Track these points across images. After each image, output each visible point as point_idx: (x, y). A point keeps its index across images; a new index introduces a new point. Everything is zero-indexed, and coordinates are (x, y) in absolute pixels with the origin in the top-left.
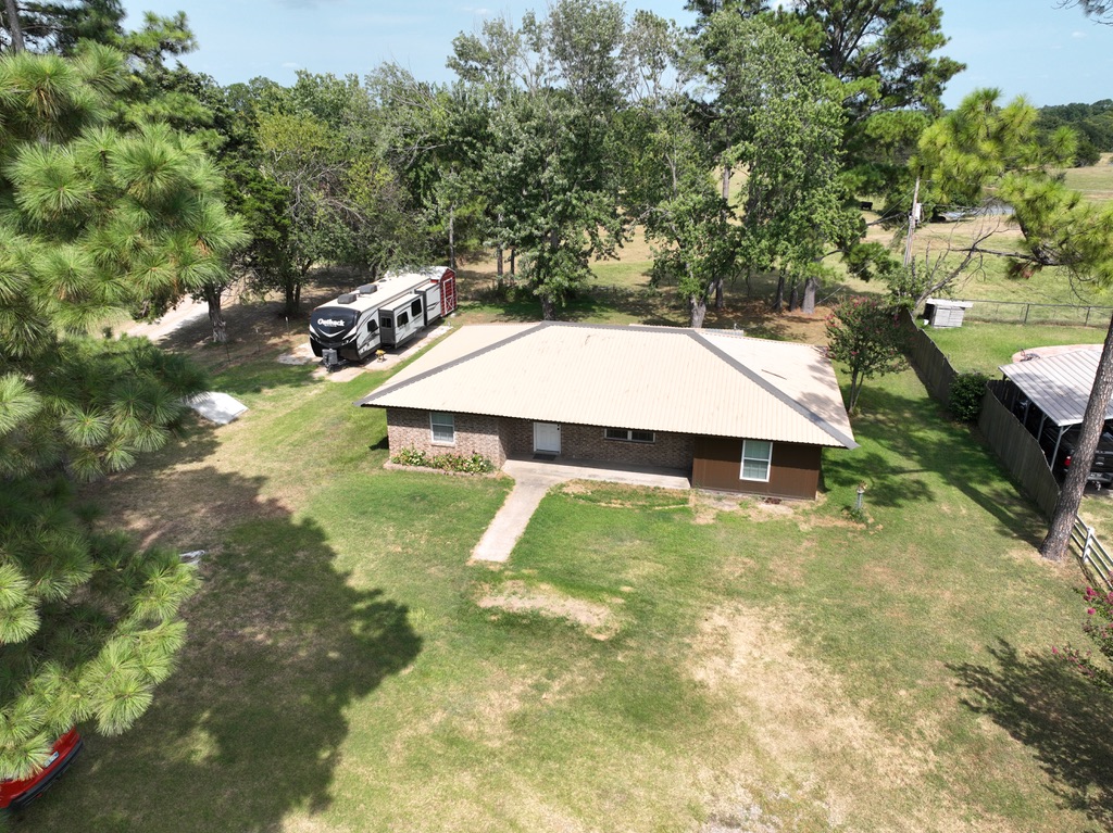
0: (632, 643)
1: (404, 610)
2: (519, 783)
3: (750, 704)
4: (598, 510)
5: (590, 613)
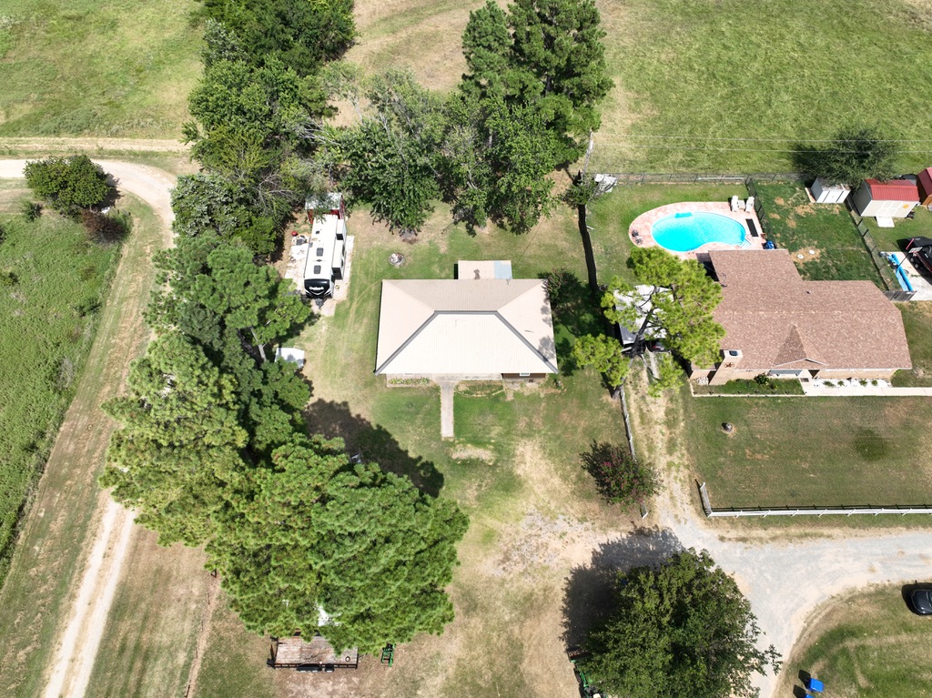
0: (499, 464)
1: (432, 464)
2: (484, 516)
3: (532, 479)
4: (475, 401)
5: (486, 455)
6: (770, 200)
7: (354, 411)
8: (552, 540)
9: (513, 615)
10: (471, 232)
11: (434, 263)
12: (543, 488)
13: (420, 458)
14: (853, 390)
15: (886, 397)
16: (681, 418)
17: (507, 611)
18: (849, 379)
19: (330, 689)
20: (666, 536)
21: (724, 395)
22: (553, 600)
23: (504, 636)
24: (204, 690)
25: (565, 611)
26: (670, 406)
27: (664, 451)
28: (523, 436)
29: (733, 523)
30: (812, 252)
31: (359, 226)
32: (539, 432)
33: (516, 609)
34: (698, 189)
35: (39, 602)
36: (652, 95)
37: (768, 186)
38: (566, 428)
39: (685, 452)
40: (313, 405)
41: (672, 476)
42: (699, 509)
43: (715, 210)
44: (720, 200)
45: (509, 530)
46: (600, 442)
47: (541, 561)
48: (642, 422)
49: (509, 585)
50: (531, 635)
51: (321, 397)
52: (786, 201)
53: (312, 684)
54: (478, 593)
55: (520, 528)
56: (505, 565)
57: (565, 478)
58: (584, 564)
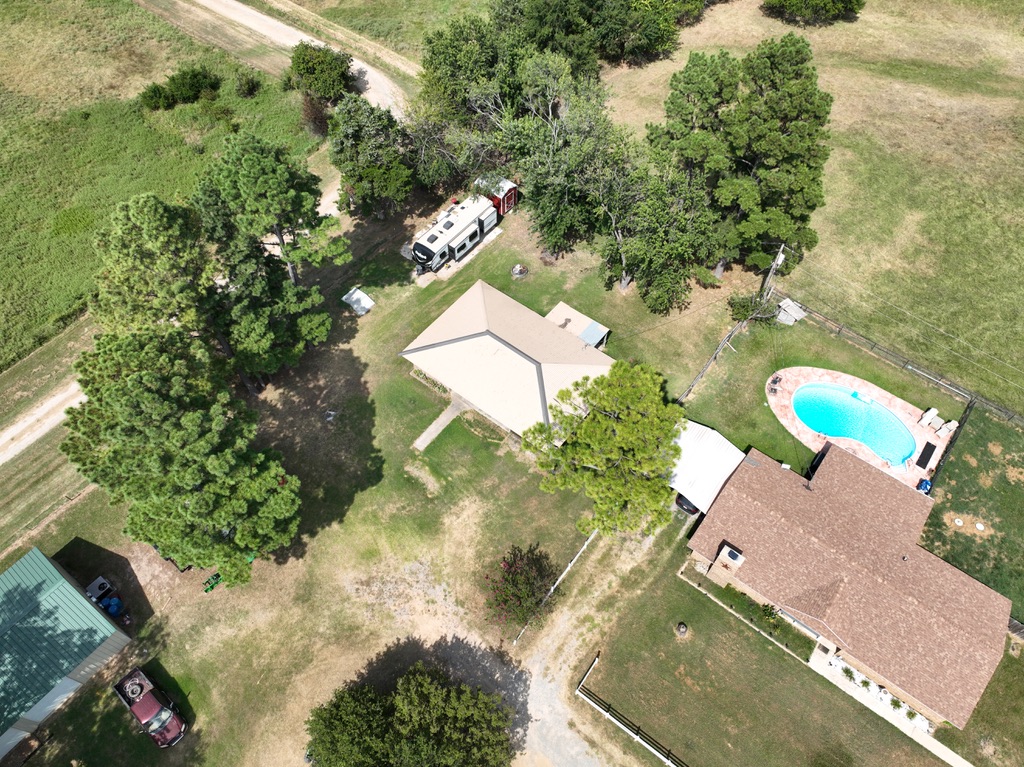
0: (436, 502)
4: (468, 433)
5: (432, 485)
6: (982, 440)
7: (368, 377)
8: (418, 598)
9: (328, 632)
10: (609, 285)
11: (549, 293)
12: (453, 550)
13: (379, 451)
14: (876, 702)
15: (911, 739)
16: (644, 585)
17: (326, 624)
18: (881, 687)
19: (156, 573)
20: (521, 677)
21: (713, 598)
22: (370, 647)
23: (306, 642)
24: (87, 504)
25: (370, 664)
26: (644, 567)
27: (595, 603)
28: (480, 493)
29: (596, 720)
30: (980, 527)
31: (515, 224)
32: (497, 500)
33: (335, 629)
34: (901, 377)
35: (57, 367)
36: (947, 251)
37: (998, 425)
38: (523, 515)
39: (615, 619)
40: (342, 350)
41: (580, 630)
42: (576, 680)
43: (900, 410)
44: (917, 404)
45: (392, 562)
46: (542, 548)
47: (393, 608)
48: (600, 562)
49: (349, 606)
50: (325, 659)
51: (354, 348)
52: (1004, 453)
53: (149, 559)
54: (319, 591)
55: (401, 567)
56: (361, 587)
57: (479, 556)
58: (425, 641)
